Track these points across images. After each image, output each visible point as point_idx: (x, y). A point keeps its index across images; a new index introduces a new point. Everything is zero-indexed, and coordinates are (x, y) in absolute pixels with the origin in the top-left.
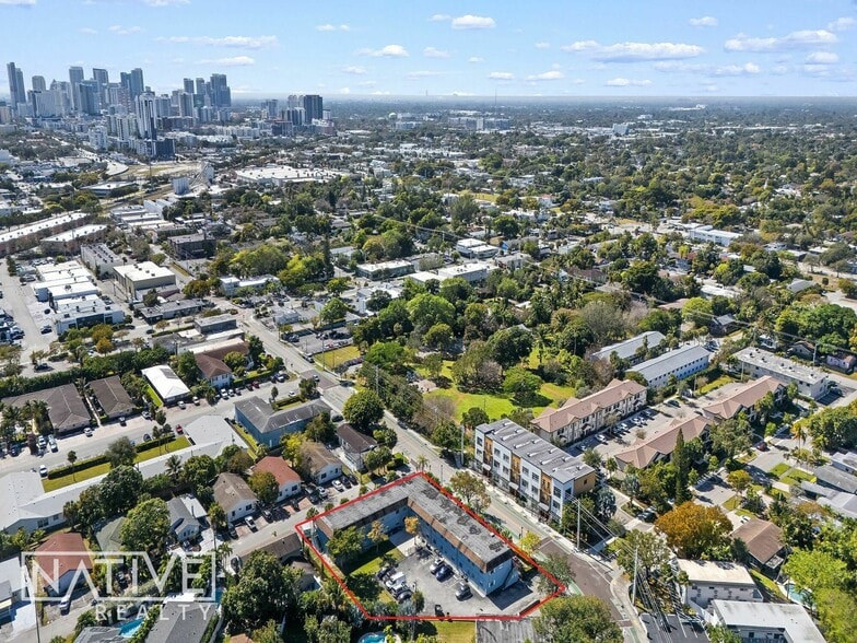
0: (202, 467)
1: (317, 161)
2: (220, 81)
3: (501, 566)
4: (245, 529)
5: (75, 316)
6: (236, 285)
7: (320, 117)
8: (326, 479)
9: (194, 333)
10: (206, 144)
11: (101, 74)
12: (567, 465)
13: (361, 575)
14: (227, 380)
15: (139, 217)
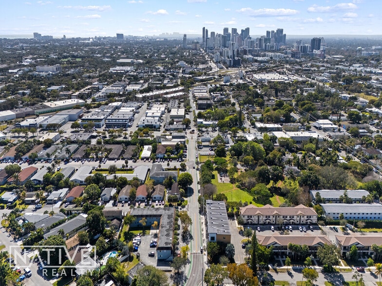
0: (121, 181)
1: (297, 72)
2: (280, 31)
3: (165, 251)
4: (121, 205)
5: (146, 123)
6: (202, 122)
7: (319, 49)
8: (155, 199)
9: (171, 137)
10: (256, 61)
11: (234, 30)
12: (223, 227)
13: (132, 233)
14: (162, 156)
15: (199, 91)
